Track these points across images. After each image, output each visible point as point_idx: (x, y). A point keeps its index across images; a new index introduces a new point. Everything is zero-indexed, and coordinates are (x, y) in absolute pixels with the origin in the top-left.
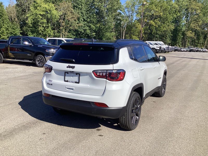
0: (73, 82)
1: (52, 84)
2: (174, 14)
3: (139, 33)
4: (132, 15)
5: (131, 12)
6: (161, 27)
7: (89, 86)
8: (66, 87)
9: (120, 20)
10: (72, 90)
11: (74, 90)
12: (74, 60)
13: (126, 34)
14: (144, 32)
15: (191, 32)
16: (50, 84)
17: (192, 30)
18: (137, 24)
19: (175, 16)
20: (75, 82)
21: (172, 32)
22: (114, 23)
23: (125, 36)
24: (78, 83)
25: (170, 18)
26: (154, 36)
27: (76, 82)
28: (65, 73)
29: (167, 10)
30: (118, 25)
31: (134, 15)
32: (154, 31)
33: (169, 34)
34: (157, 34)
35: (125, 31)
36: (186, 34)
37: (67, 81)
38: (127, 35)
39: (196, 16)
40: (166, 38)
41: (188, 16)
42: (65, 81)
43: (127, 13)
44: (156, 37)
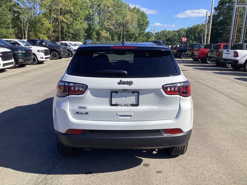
0: (127, 106)
1: (87, 113)
2: (85, 10)
3: (47, 31)
4: (34, 8)
5: (32, 4)
6: (74, 24)
7: (155, 108)
8: (119, 114)
9: (18, 12)
10: (129, 117)
11: (132, 117)
12: (126, 72)
13: (29, 31)
14: (53, 29)
15: (105, 31)
16: (81, 113)
17: (106, 29)
18: (42, 19)
19: (87, 12)
20: (131, 105)
21: (85, 31)
22: (10, 16)
23: (28, 34)
24: (137, 105)
25: (83, 14)
26: (66, 35)
27: (133, 105)
28: (112, 92)
29: (77, 5)
30: (16, 20)
31: (37, 7)
32: (65, 28)
33: (83, 33)
34: (69, 33)
35: (27, 27)
36: (101, 34)
37: (116, 105)
38: (31, 33)
39: (109, 14)
40: (80, 38)
41: (100, 13)
42: (112, 105)
43: (27, 4)
44: (69, 37)
